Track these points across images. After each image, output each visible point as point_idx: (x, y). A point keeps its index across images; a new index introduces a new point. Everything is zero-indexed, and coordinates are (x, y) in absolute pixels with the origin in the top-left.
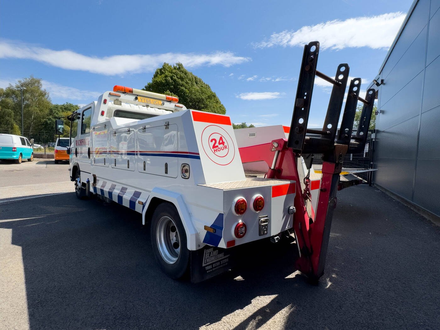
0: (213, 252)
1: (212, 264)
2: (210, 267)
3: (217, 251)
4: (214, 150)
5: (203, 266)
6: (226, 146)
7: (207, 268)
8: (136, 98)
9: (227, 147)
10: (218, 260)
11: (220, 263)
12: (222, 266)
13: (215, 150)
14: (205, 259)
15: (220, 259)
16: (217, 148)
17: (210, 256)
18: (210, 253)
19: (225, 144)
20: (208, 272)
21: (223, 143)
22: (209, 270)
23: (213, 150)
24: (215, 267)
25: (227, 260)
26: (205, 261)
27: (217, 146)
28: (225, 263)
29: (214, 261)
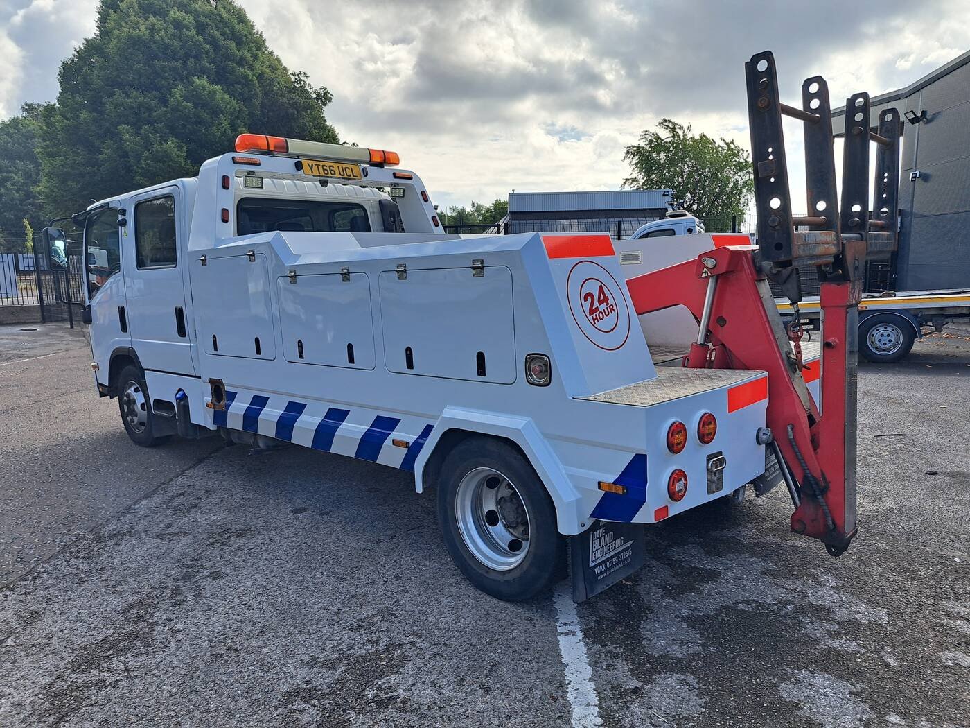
0: (604, 536)
1: (604, 562)
2: (602, 568)
3: (612, 533)
4: (593, 317)
5: (590, 566)
6: (612, 305)
7: (598, 570)
8: (299, 166)
9: (615, 308)
10: (613, 553)
11: (619, 558)
12: (621, 565)
13: (595, 317)
14: (592, 552)
15: (617, 551)
16: (597, 313)
17: (600, 545)
18: (600, 538)
19: (611, 302)
20: (599, 578)
21: (606, 300)
22: (602, 573)
23: (590, 318)
24: (611, 568)
25: (629, 552)
26: (594, 556)
27: (597, 309)
28: (627, 559)
29: (608, 556)
